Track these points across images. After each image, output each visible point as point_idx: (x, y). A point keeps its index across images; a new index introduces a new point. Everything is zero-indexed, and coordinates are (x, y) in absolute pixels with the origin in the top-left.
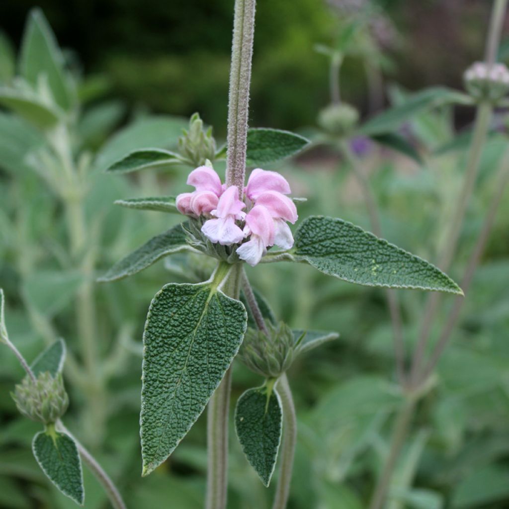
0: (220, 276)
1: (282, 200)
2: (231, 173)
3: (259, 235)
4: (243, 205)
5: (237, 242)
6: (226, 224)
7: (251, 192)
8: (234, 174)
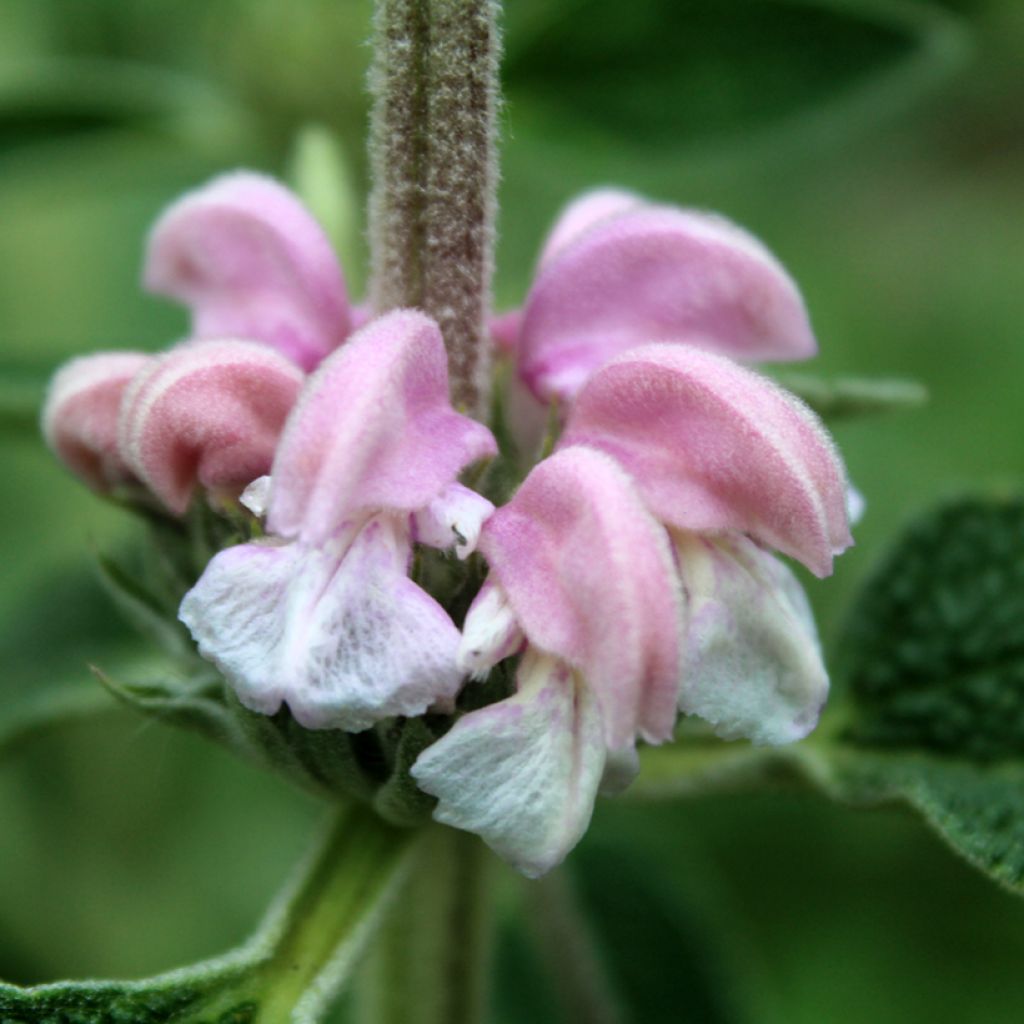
0: (329, 910)
1: (743, 408)
2: (396, 218)
3: (575, 661)
4: (477, 439)
5: (416, 710)
6: (345, 580)
7: (546, 349)
8: (420, 230)
